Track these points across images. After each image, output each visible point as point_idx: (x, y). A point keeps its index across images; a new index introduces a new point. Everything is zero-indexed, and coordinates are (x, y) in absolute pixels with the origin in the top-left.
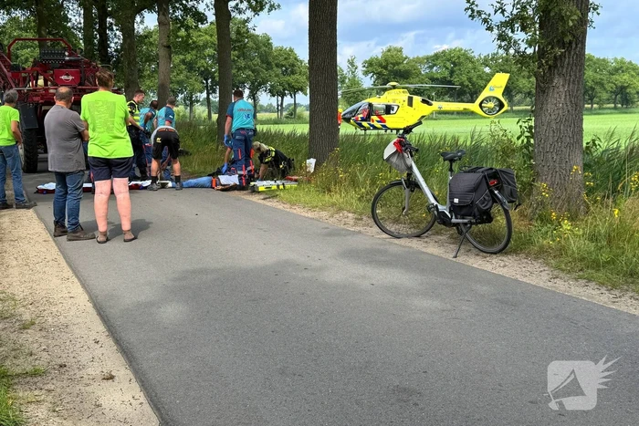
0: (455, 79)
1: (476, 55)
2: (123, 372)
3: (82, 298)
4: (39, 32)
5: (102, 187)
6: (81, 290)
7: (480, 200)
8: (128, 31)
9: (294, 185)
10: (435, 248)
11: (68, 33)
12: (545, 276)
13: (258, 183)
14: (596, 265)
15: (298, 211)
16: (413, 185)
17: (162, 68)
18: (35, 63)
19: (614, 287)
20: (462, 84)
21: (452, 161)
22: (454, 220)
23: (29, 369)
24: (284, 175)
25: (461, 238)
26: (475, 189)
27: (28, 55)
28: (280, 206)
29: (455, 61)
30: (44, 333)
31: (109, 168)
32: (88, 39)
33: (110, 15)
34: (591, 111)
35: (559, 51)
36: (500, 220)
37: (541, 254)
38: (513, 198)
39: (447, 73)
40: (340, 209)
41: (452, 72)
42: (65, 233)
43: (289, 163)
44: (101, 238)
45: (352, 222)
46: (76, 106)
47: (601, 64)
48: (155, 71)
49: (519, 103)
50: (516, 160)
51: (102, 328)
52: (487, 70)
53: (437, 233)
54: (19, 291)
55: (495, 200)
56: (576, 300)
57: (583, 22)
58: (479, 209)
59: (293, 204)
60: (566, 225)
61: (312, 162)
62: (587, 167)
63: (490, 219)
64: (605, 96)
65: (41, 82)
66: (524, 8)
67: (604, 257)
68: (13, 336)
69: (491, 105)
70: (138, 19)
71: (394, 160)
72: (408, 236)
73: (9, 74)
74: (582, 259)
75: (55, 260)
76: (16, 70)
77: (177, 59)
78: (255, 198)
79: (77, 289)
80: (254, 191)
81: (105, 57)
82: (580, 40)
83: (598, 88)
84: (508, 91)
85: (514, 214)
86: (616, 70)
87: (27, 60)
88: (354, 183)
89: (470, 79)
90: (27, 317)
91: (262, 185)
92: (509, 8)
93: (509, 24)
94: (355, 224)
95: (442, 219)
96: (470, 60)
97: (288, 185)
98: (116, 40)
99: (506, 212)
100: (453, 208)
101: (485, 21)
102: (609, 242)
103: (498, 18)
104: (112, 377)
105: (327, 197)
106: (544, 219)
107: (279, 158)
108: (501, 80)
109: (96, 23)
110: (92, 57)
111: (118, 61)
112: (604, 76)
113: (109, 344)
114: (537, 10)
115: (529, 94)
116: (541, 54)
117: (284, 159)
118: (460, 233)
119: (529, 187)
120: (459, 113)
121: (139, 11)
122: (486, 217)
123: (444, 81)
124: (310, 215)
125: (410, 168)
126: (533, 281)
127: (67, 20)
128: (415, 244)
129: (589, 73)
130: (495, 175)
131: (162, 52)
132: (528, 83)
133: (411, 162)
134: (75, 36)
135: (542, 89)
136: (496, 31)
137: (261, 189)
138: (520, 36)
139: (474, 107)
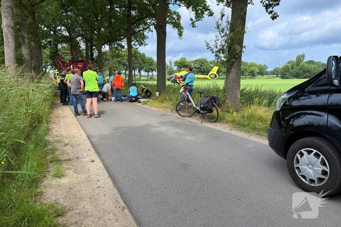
0: (202, 68)
1: (208, 60)
2: (97, 160)
3: (84, 136)
4: (71, 51)
5: (89, 100)
6: (84, 133)
7: (209, 106)
8: (100, 51)
9: (152, 100)
10: (196, 121)
11: (80, 51)
12: (228, 129)
13: (141, 100)
14: (244, 126)
15: (153, 108)
16: (189, 101)
17: (110, 63)
18: (70, 61)
19: (249, 132)
20: (204, 69)
21: (201, 93)
22: (201, 112)
23: (67, 158)
24: (149, 97)
25: (203, 117)
26: (208, 102)
27: (68, 58)
28: (147, 107)
29: (202, 62)
30: (72, 147)
31: (91, 94)
32: (87, 53)
33: (94, 46)
34: (243, 78)
35: (234, 60)
36: (215, 112)
37: (227, 122)
38: (219, 105)
39: (200, 66)
40: (166, 108)
41: (201, 66)
42: (78, 115)
43: (151, 93)
44: (88, 116)
45: (170, 112)
46: (81, 75)
47: (246, 64)
48: (108, 64)
49: (221, 76)
50: (221, 94)
51: (90, 145)
52: (212, 65)
53: (196, 116)
54: (64, 133)
55: (214, 106)
56: (238, 137)
57: (241, 52)
58: (209, 109)
59: (152, 106)
60: (235, 114)
61: (157, 93)
62: (241, 95)
63: (212, 112)
64: (247, 74)
65: (72, 67)
66: (223, 47)
67: (246, 123)
68: (62, 148)
69: (213, 76)
70: (103, 47)
71: (183, 93)
72: (187, 117)
73: (61, 64)
74: (239, 124)
75: (76, 123)
76: (63, 63)
77: (115, 60)
78: (140, 104)
79: (83, 133)
80: (140, 102)
81: (92, 59)
82: (240, 57)
83: (245, 71)
84: (218, 72)
85: (219, 110)
86: (251, 66)
87: (67, 59)
88: (171, 100)
89: (206, 68)
90: (67, 142)
91: (142, 100)
92: (219, 47)
93: (219, 51)
94: (171, 113)
95: (198, 111)
96: (206, 62)
97: (150, 100)
98: (96, 54)
99: (217, 109)
100: (201, 108)
101: (212, 50)
102: (248, 119)
103: (215, 50)
104: (93, 161)
105: (162, 104)
106: (228, 112)
107: (147, 91)
108: (216, 68)
109: (89, 48)
110: (88, 59)
111: (96, 60)
112: (247, 68)
113: (93, 150)
114: (227, 47)
115: (224, 73)
116: (228, 61)
117: (149, 92)
118: (203, 116)
119: (224, 102)
120: (203, 78)
121: (104, 44)
122: (211, 111)
123: (198, 68)
124: (157, 110)
125: (188, 96)
126: (224, 130)
127: (80, 47)
128: (189, 119)
129: (242, 67)
130: (214, 98)
131: (111, 58)
132: (224, 69)
133: (188, 93)
134: (83, 52)
135: (228, 72)
136: (215, 53)
137: (142, 101)
138: (222, 55)
139: (208, 77)
